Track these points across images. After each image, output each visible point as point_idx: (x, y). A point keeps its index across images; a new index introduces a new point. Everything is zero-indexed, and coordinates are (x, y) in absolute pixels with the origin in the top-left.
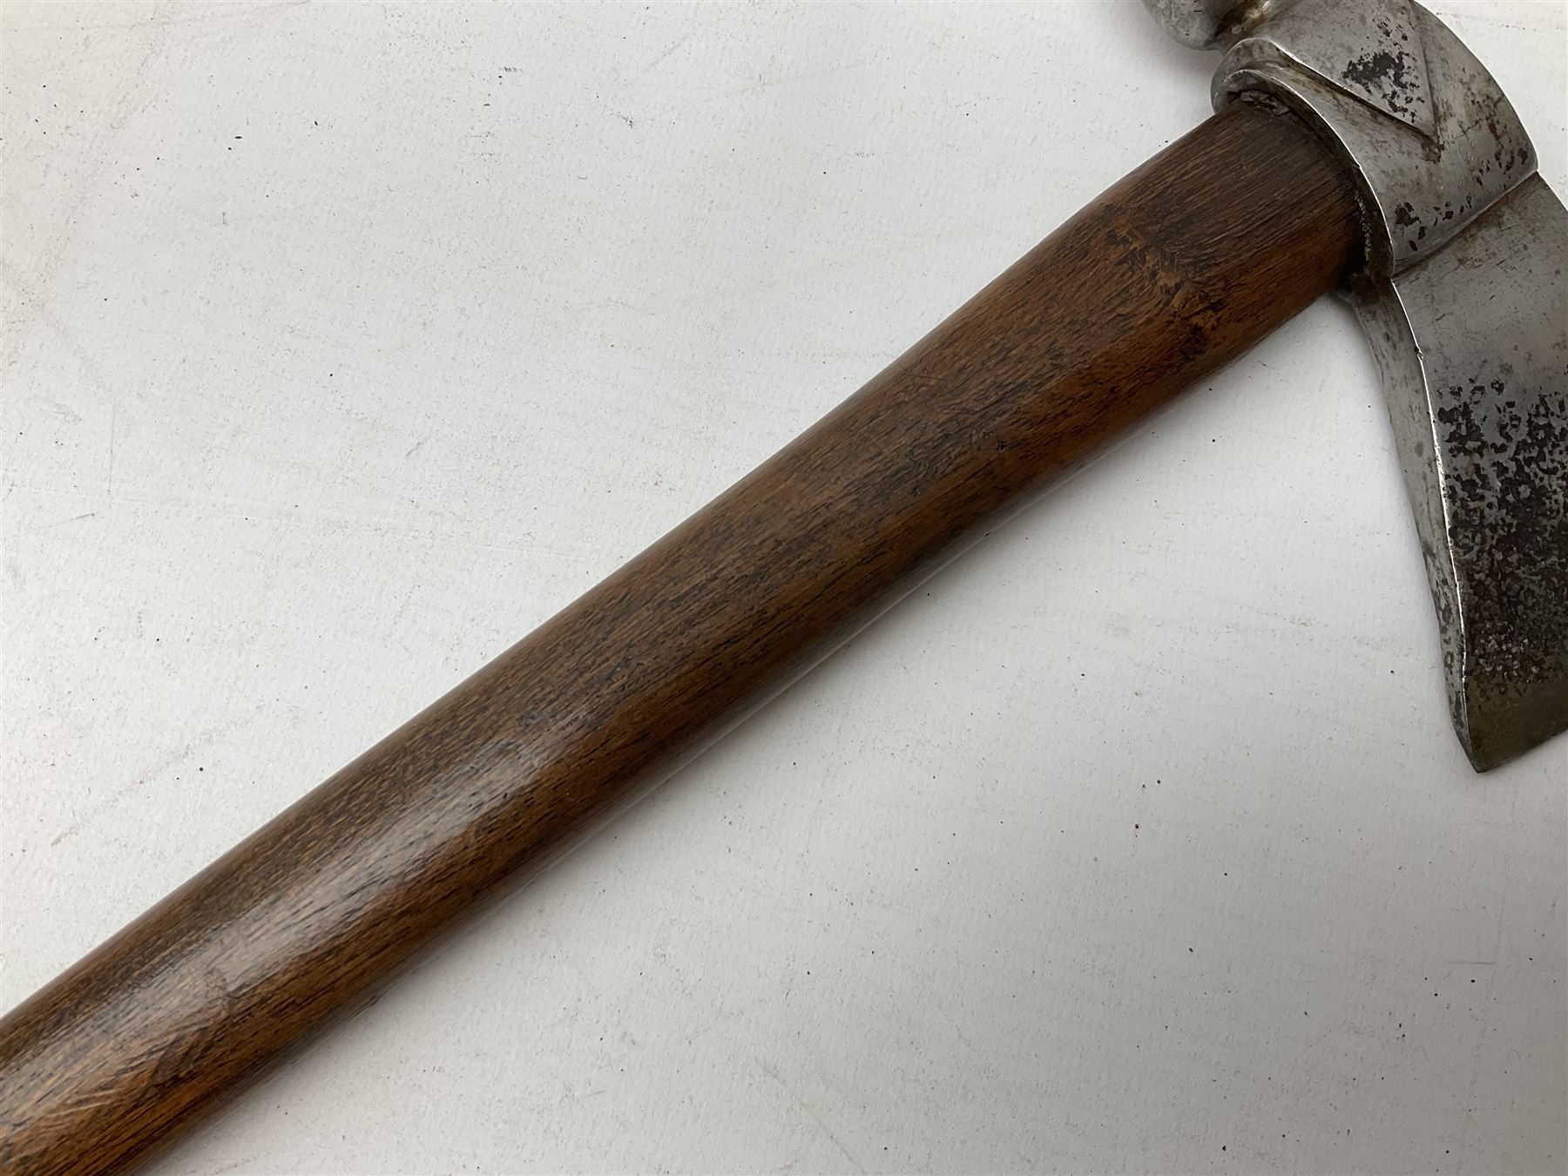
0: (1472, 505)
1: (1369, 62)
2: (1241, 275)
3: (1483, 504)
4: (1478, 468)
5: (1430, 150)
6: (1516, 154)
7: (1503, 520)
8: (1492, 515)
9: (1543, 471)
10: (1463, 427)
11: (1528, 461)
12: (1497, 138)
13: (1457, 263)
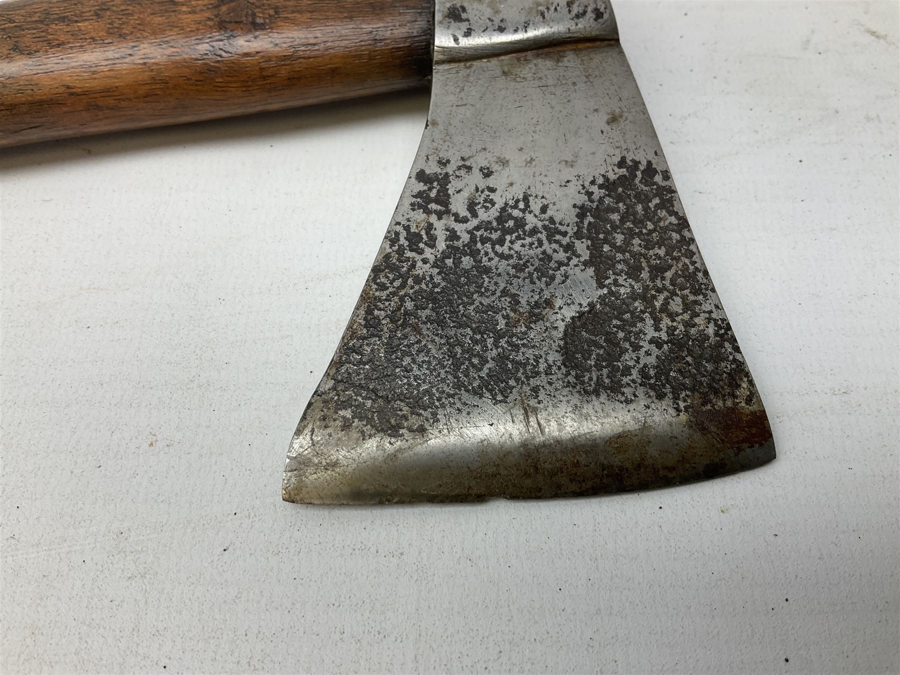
0: (409, 254)
2: (293, 12)
3: (418, 257)
4: (430, 227)
6: (589, 9)
7: (431, 276)
8: (421, 269)
9: (496, 253)
10: (434, 191)
11: (484, 241)
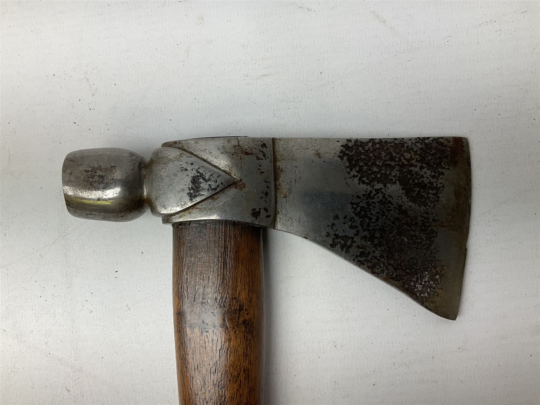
0: (369, 258)
1: (192, 186)
3: (372, 254)
4: (358, 247)
5: (239, 186)
6: (262, 149)
7: (382, 251)
8: (377, 254)
9: (375, 222)
10: (342, 241)
11: (369, 225)
12: (251, 154)
13: (285, 199)
